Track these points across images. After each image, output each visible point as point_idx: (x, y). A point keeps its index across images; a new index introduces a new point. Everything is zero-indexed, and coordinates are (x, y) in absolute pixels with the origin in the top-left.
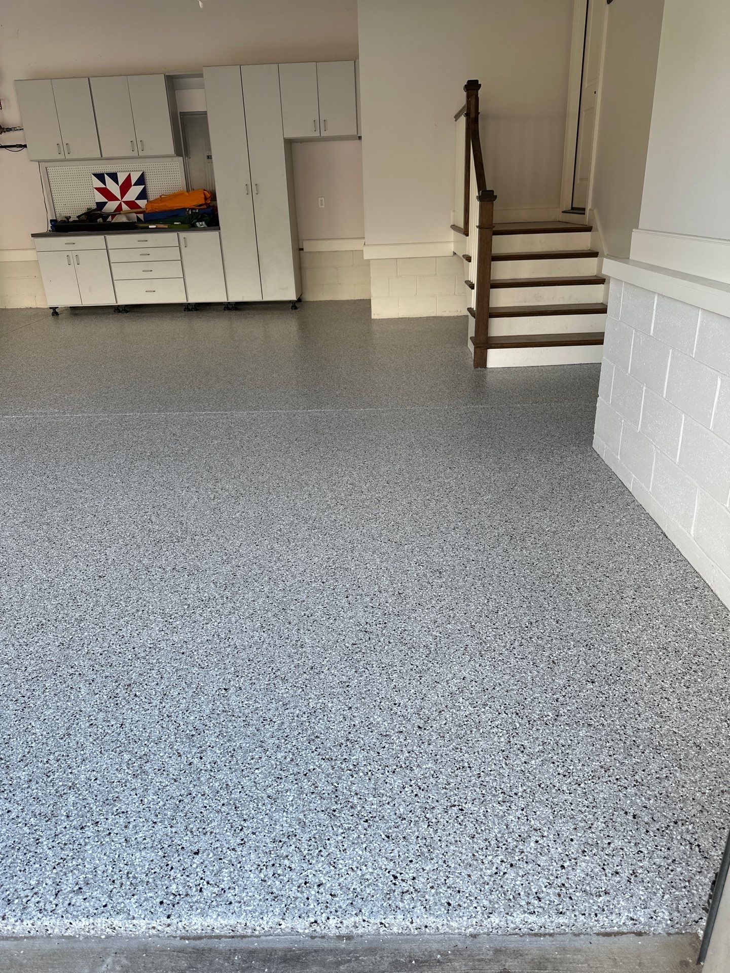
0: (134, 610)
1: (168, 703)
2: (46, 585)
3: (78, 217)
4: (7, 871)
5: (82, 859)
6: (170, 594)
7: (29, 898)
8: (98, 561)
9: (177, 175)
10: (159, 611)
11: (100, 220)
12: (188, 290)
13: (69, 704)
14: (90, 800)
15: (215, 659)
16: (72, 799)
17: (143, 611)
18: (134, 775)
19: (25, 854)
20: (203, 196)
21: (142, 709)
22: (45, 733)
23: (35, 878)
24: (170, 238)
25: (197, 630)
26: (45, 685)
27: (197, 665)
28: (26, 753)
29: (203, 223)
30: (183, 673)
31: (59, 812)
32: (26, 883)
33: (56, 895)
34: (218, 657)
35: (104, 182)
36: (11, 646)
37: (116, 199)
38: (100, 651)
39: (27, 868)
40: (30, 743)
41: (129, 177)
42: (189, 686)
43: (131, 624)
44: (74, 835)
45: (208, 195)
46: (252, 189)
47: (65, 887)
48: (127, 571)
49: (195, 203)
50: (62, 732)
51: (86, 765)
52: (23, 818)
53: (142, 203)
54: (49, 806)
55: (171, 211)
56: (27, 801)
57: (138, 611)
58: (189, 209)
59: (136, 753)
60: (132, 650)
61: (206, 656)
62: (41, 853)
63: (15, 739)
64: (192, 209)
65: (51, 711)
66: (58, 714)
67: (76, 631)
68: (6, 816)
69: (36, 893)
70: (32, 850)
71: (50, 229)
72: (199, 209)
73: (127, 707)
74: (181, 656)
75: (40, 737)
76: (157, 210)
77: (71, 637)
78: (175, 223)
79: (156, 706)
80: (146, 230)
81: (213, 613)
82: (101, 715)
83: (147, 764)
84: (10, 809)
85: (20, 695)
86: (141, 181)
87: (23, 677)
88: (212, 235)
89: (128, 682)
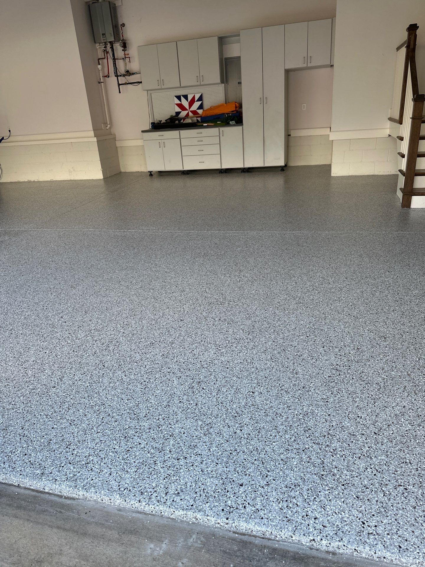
0: (200, 341)
1: (221, 395)
2: (154, 322)
3: (166, 120)
4: (140, 476)
5: (179, 477)
6: (219, 334)
7: (152, 493)
8: (180, 311)
9: (221, 94)
10: (213, 342)
11: (177, 122)
12: (222, 162)
13: (168, 388)
14: (181, 444)
15: (246, 374)
16: (172, 442)
17: (205, 341)
18: (204, 434)
19: (149, 468)
20: (235, 106)
21: (207, 397)
22: (156, 403)
23: (155, 483)
24: (214, 131)
25: (235, 356)
26: (155, 377)
27: (236, 376)
28: (147, 413)
29: (234, 122)
30: (228, 379)
31: (165, 448)
32: (150, 485)
33: (166, 494)
34: (247, 373)
35: (180, 100)
36: (137, 353)
37: (186, 110)
38: (183, 361)
39: (150, 476)
40: (149, 407)
41: (194, 97)
42: (232, 387)
43: (199, 348)
44: (174, 462)
45: (238, 105)
46: (263, 101)
47: (171, 491)
48: (195, 318)
49: (230, 110)
50: (165, 403)
51: (178, 424)
52: (147, 449)
53: (200, 111)
54: (160, 444)
55: (215, 115)
56: (149, 439)
57: (202, 341)
58: (226, 114)
59: (205, 421)
60: (200, 363)
61: (241, 372)
62: (157, 470)
63: (141, 404)
64: (228, 114)
65: (160, 391)
66: (163, 393)
67: (170, 348)
68: (139, 446)
69: (155, 491)
70: (152, 467)
71: (150, 127)
72: (232, 114)
73: (199, 394)
74: (227, 369)
75: (154, 405)
76: (208, 115)
77: (168, 352)
78: (218, 122)
79: (215, 396)
80: (202, 127)
81: (243, 347)
82: (185, 397)
83: (211, 429)
84: (141, 442)
85: (143, 381)
86: (201, 99)
87: (144, 371)
88: (238, 128)
89: (199, 381)
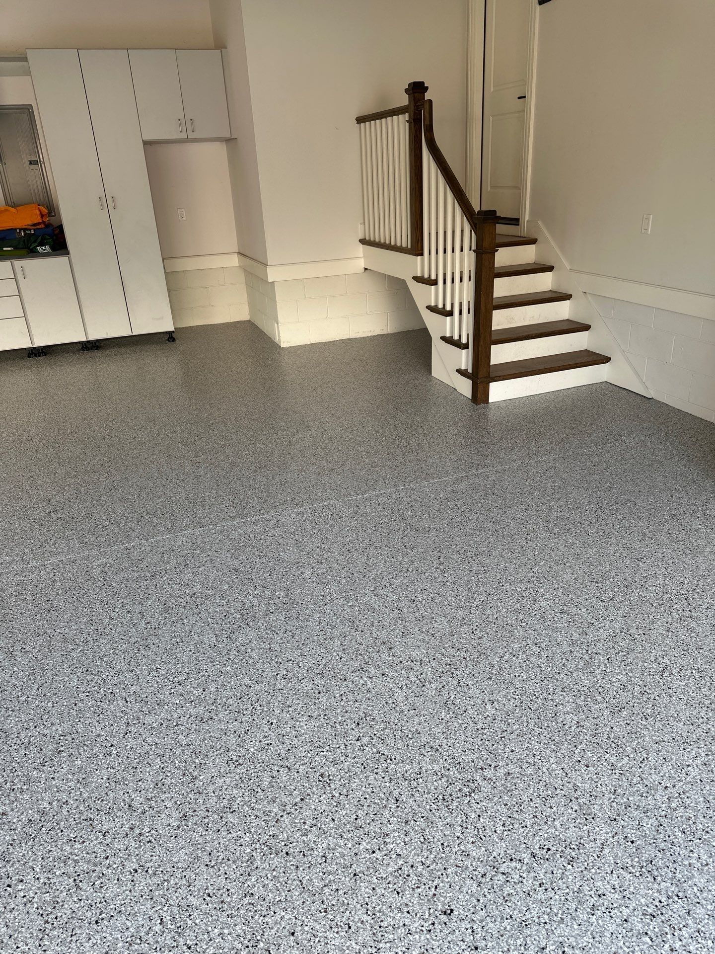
12: (33, 332)
20: (38, 212)
29: (47, 247)
45: (45, 211)
46: (107, 203)
49: (30, 223)
58: (20, 230)
64: (25, 230)
72: (34, 229)
78: (4, 249)
88: (60, 261)
